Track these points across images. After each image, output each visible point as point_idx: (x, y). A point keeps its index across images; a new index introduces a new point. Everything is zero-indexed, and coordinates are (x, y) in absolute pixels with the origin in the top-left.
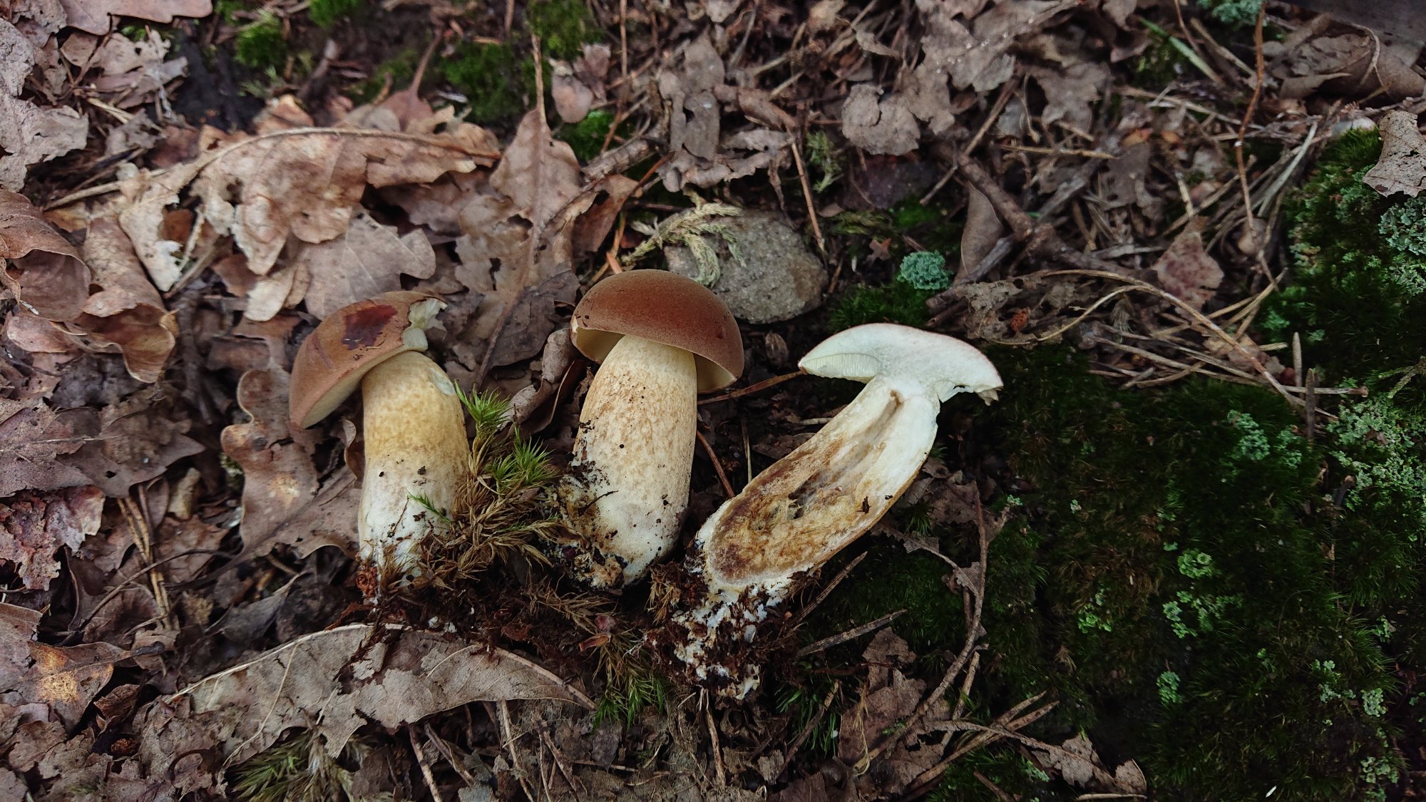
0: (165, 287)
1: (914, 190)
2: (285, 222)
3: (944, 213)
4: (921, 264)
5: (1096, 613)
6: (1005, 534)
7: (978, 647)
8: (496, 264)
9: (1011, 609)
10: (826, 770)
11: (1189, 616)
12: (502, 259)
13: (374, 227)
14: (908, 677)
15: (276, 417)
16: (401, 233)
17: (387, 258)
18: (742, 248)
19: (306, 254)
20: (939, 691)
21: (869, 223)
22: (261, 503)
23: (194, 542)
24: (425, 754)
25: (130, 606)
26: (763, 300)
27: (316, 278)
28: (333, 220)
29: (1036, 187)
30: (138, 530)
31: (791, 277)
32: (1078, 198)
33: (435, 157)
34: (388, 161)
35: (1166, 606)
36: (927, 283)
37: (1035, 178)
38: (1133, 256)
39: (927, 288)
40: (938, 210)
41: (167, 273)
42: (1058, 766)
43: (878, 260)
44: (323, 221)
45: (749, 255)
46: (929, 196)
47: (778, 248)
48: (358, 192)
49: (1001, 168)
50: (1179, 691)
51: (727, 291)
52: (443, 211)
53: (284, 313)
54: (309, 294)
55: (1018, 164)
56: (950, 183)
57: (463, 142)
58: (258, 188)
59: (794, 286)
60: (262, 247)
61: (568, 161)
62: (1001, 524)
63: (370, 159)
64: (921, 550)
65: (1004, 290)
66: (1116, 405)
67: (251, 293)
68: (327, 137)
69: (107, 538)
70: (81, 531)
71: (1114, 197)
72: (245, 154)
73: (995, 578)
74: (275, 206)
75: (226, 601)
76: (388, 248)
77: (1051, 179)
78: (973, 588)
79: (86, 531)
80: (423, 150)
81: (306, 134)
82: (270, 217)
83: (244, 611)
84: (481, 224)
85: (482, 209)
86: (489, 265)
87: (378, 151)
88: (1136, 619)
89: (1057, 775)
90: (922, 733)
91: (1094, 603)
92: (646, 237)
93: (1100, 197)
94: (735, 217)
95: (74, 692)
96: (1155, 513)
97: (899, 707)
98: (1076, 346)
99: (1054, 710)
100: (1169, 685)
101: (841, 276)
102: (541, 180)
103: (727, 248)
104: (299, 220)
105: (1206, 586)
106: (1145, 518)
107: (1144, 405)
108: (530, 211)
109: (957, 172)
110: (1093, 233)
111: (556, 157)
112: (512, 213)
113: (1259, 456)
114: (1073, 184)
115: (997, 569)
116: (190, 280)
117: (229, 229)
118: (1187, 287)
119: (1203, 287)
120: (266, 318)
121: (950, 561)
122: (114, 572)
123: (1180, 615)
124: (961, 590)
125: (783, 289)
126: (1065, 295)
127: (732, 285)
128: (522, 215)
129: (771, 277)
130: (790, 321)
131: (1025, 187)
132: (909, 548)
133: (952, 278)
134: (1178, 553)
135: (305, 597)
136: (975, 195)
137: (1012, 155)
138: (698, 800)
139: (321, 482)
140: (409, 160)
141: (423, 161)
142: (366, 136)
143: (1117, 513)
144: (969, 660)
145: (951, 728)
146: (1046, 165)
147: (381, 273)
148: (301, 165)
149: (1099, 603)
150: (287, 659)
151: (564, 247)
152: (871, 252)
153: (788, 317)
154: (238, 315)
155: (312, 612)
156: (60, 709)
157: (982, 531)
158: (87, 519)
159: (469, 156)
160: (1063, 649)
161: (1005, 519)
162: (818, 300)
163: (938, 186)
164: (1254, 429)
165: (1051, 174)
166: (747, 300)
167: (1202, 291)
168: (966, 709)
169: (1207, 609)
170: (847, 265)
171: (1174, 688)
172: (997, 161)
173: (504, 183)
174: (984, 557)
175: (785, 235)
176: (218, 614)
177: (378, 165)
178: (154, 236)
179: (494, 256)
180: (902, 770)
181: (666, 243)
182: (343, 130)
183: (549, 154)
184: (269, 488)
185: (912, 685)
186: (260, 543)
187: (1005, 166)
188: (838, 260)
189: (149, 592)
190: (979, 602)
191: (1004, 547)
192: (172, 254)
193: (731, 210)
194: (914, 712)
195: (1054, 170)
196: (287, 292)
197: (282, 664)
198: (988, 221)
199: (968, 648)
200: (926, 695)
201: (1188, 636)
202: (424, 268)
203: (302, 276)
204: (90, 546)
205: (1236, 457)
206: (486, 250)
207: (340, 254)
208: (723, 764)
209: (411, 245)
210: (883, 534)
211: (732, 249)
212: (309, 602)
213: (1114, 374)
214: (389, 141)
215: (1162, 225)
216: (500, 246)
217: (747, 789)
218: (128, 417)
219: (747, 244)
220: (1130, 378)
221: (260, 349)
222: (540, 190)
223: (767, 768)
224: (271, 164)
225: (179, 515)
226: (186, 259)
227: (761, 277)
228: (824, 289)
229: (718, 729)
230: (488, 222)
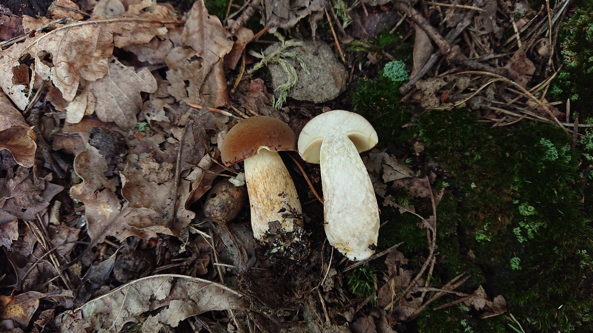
0: (23, 108)
1: (387, 27)
2: (77, 73)
3: (401, 37)
4: (395, 69)
5: (484, 233)
6: (443, 201)
7: (435, 254)
8: (187, 83)
9: (447, 235)
10: (372, 313)
11: (524, 233)
12: (190, 80)
13: (122, 67)
14: (405, 270)
15: (94, 176)
16: (136, 70)
17: (133, 85)
18: (307, 64)
19: (90, 87)
20: (419, 275)
21: (367, 46)
22: (95, 218)
23: (66, 236)
24: (196, 326)
25: (42, 271)
26: (320, 90)
27: (98, 99)
28: (100, 66)
29: (445, 24)
30: (38, 235)
31: (332, 77)
32: (467, 30)
33: (147, 28)
34: (124, 34)
35: (514, 230)
36: (398, 77)
37: (445, 19)
38: (494, 59)
39: (398, 80)
40: (397, 36)
41: (23, 102)
42: (472, 303)
43: (371, 64)
44: (95, 68)
45: (310, 66)
46: (394, 29)
47: (324, 62)
48: (111, 51)
49: (429, 14)
50: (519, 265)
51: (303, 87)
52: (154, 53)
53: (86, 118)
54: (97, 108)
55: (436, 12)
56: (404, 21)
57: (158, 17)
58: (61, 58)
59: (333, 81)
60: (68, 88)
61: (217, 25)
62: (440, 197)
63: (114, 34)
64: (407, 212)
65: (439, 84)
66: (491, 137)
67: (66, 108)
68: (91, 26)
69: (23, 239)
70: (9, 239)
71: (483, 29)
72: (50, 39)
73: (441, 222)
74: (71, 65)
75: (88, 262)
76: (132, 79)
77: (452, 19)
78: (431, 228)
79: (12, 238)
80: (140, 25)
81: (81, 26)
82: (69, 71)
83: (98, 267)
84: (178, 62)
85: (177, 54)
86: (184, 84)
87: (118, 30)
88: (502, 235)
89: (472, 307)
90: (413, 292)
91: (483, 229)
92: (259, 60)
93: (476, 29)
94: (301, 47)
95: (23, 313)
96: (509, 187)
97: (403, 283)
98: (471, 108)
99: (469, 279)
100: (515, 264)
101: (354, 73)
102: (205, 36)
103: (299, 64)
104: (83, 69)
105: (532, 218)
106: (505, 191)
107: (503, 137)
108: (202, 53)
109: (407, 17)
110: (473, 45)
111: (211, 24)
112: (192, 55)
113: (554, 159)
114: (464, 23)
115: (441, 218)
116: (34, 103)
117: (49, 77)
118: (520, 75)
119: (527, 75)
120: (77, 122)
121: (420, 217)
122: (30, 255)
123: (520, 233)
124: (425, 229)
125: (328, 84)
126: (465, 83)
127: (305, 83)
128: (198, 55)
129: (322, 78)
130: (333, 100)
131: (440, 24)
132: (402, 211)
133: (409, 74)
134: (519, 204)
135: (125, 259)
136: (419, 31)
137: (433, 7)
138: (319, 332)
139: (122, 204)
140: (134, 32)
141: (141, 31)
142: (111, 22)
143: (493, 188)
144: (431, 260)
145: (425, 290)
146: (450, 12)
147: (131, 93)
148: (81, 42)
149: (486, 229)
150: (125, 291)
151: (220, 73)
152: (368, 60)
153: (333, 98)
154: (63, 121)
155: (130, 267)
156: (18, 320)
157: (433, 201)
158: (11, 233)
159: (163, 25)
160: (471, 251)
161: (442, 194)
162: (345, 87)
163: (398, 24)
164: (552, 147)
165: (453, 17)
166: (312, 91)
167: (526, 77)
168: (431, 281)
169: (532, 228)
170: (357, 68)
171: (518, 264)
172: (426, 10)
173: (187, 40)
174: (435, 213)
175: (326, 54)
176: (85, 270)
177: (119, 37)
178: (11, 83)
179: (186, 79)
180: (406, 310)
181: (268, 63)
182: (99, 21)
183: (208, 22)
184: (98, 210)
185: (407, 273)
186: (98, 237)
187: (430, 13)
188: (352, 65)
189: (50, 263)
190: (434, 234)
191: (442, 207)
192: (22, 91)
193: (299, 43)
194: (409, 284)
195: (454, 15)
196: (85, 107)
197: (123, 294)
198: (426, 45)
199: (431, 256)
200: (413, 277)
201: (524, 241)
202: (151, 88)
203: (91, 98)
204: (16, 245)
205: (543, 159)
206: (182, 76)
207: (108, 85)
208: (328, 314)
209: (143, 77)
210: (389, 205)
211: (302, 65)
212: (128, 262)
213: (488, 121)
214: (122, 23)
215: (503, 40)
216: (188, 72)
217: (340, 325)
218: (21, 183)
219: (308, 61)
220: (495, 122)
221: (77, 138)
222: (205, 41)
223: (348, 316)
224: (65, 44)
225: (55, 223)
226: (30, 94)
227: (318, 78)
228: (347, 81)
229: (324, 299)
230: (181, 60)
